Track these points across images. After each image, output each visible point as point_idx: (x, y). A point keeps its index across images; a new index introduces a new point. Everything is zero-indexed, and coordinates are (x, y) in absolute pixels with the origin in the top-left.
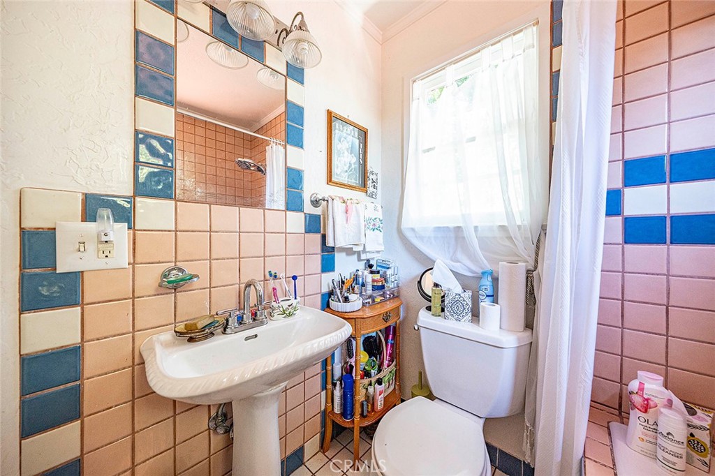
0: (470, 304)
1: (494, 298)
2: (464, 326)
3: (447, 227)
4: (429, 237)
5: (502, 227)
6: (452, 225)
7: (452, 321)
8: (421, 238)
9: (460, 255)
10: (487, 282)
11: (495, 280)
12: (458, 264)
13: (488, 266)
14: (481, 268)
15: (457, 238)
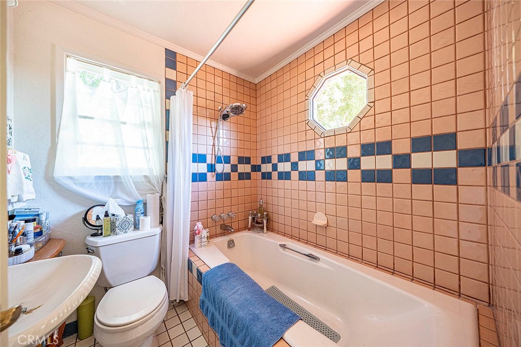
0: (133, 220)
1: (145, 214)
2: (131, 234)
3: (108, 176)
4: (91, 184)
5: (145, 176)
6: (112, 174)
7: (122, 235)
8: (82, 185)
9: (119, 194)
10: (141, 206)
11: (145, 204)
12: (119, 199)
13: (140, 197)
14: (135, 199)
15: (116, 183)
